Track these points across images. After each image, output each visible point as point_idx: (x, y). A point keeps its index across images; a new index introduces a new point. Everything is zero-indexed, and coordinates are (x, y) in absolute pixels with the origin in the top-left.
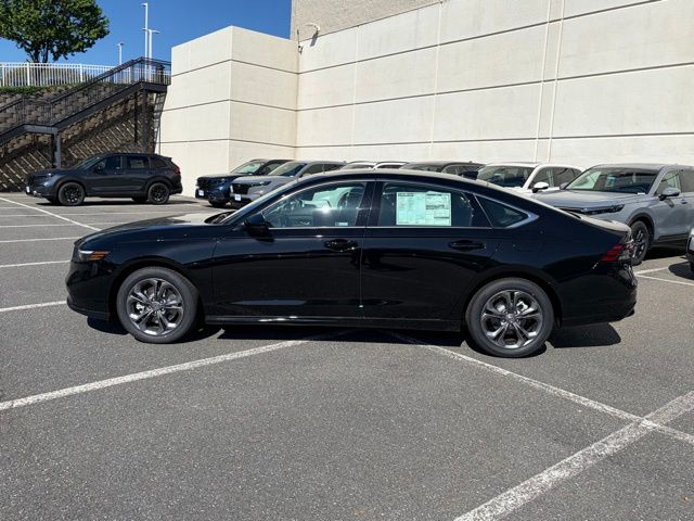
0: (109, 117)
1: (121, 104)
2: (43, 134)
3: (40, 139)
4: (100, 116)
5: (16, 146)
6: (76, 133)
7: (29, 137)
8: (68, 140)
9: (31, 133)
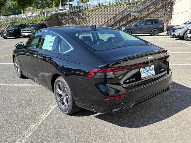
0: (157, 8)
1: (162, 3)
2: (137, 15)
3: (136, 17)
4: (154, 8)
5: (130, 20)
6: (146, 14)
7: (133, 17)
8: (144, 16)
9: (134, 15)
